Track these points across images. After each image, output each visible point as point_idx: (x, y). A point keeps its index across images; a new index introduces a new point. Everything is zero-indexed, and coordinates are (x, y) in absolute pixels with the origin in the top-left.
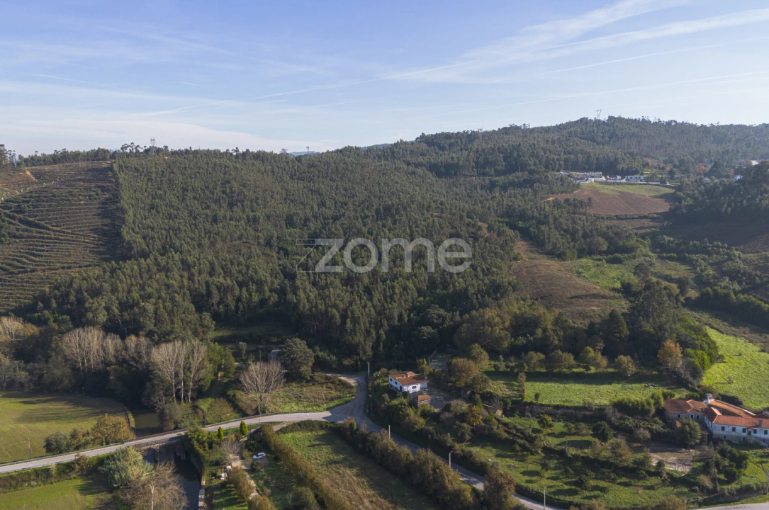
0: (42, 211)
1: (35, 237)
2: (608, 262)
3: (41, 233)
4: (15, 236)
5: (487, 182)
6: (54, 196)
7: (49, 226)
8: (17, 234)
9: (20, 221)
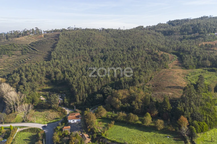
0: (38, 46)
1: (33, 53)
2: (208, 70)
3: (35, 52)
4: (29, 53)
5: (182, 37)
6: (42, 42)
7: (38, 50)
8: (29, 52)
9: (32, 48)
